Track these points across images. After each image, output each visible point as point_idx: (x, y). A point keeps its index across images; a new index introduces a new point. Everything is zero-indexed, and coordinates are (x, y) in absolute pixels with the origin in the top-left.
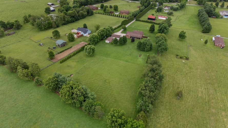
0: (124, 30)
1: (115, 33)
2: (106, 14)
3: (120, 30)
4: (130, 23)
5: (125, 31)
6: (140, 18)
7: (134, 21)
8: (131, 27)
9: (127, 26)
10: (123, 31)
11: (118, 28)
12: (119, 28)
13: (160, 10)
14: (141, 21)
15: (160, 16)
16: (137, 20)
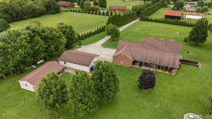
0: (112, 37)
1: (84, 45)
2: (84, 12)
3: (102, 37)
4: (128, 23)
5: (116, 40)
6: (149, 16)
7: (138, 20)
8: (132, 32)
9: (121, 29)
10: (109, 40)
11: (99, 33)
12: (101, 34)
13: (181, 6)
14: (151, 21)
15: (188, 13)
16: (142, 19)
